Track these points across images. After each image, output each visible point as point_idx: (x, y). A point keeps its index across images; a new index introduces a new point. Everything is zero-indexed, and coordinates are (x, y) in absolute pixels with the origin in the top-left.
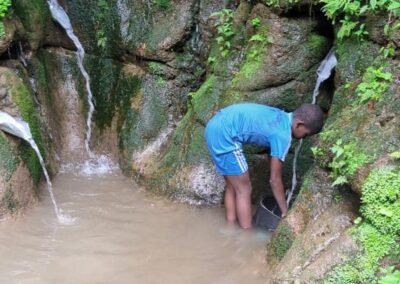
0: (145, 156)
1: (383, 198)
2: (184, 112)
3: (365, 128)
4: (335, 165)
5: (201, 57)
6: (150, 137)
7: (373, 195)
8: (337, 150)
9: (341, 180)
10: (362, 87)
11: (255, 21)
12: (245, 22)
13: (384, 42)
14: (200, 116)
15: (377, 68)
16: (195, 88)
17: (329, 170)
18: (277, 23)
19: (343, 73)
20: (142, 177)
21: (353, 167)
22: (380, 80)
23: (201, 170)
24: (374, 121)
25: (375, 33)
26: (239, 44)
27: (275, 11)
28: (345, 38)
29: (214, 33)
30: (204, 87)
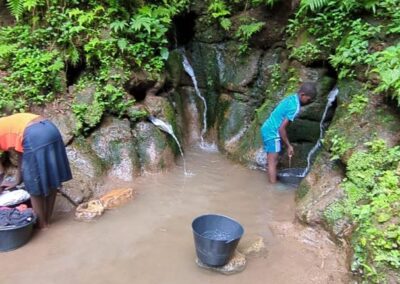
0: (231, 143)
1: (359, 167)
2: (252, 120)
3: (352, 129)
4: (333, 149)
5: (263, 90)
6: (234, 133)
7: (353, 166)
8: (334, 141)
9: (336, 157)
10: (350, 106)
11: (292, 70)
12: (287, 71)
13: (365, 81)
14: (261, 121)
15: (360, 95)
16: (259, 106)
17: (330, 151)
18: (305, 71)
19: (341, 98)
20: (229, 154)
21: (343, 150)
22: (361, 102)
23: (261, 151)
24: (357, 125)
25: (360, 75)
26: (283, 82)
27: (304, 64)
28: (343, 78)
29: (270, 77)
30: (264, 106)
